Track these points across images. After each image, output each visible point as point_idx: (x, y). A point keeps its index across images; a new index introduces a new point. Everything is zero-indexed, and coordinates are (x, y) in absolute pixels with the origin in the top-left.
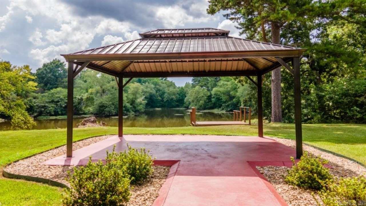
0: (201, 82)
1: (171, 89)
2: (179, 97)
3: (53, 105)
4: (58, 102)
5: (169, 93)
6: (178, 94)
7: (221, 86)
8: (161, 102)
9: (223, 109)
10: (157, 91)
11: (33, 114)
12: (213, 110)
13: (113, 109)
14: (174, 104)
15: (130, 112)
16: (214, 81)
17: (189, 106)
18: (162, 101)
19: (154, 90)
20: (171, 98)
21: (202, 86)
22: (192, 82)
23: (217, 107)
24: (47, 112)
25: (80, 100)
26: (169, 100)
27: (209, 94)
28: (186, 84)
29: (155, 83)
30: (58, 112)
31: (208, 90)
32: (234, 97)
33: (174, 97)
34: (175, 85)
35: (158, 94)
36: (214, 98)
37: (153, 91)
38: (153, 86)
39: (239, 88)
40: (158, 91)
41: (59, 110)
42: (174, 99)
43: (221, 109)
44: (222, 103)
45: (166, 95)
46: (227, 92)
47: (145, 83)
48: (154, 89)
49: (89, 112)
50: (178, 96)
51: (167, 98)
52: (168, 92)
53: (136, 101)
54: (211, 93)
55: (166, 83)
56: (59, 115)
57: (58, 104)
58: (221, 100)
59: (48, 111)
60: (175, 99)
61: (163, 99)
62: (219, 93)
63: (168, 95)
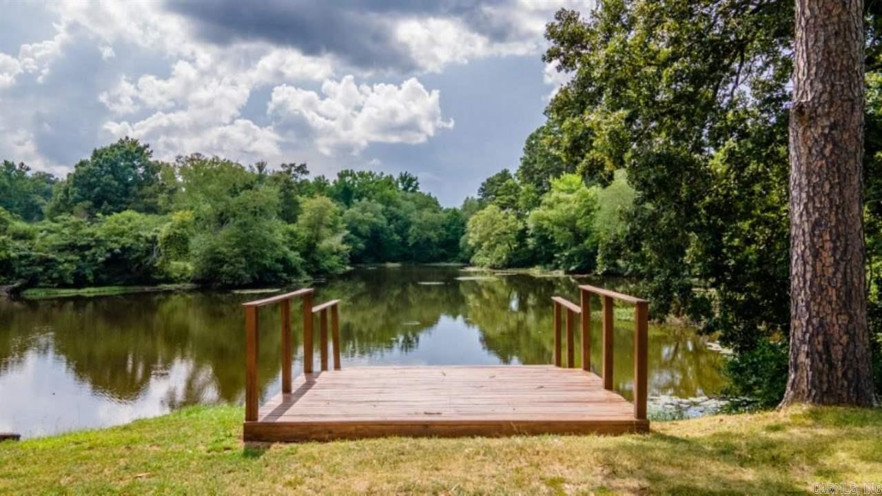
0: (499, 195)
1: (427, 214)
2: (447, 236)
3: (71, 257)
4: (88, 247)
5: (420, 224)
6: (443, 226)
7: (551, 206)
8: (401, 248)
9: (557, 267)
10: (390, 221)
11: (8, 283)
12: (531, 269)
13: (245, 269)
14: (435, 252)
15: (298, 275)
16: (534, 191)
17: (470, 258)
18: (404, 242)
19: (382, 216)
20: (425, 236)
21: (503, 207)
22: (480, 197)
23: (543, 262)
24: (50, 278)
25: (150, 242)
26: (422, 243)
27: (520, 226)
28: (466, 201)
29: (386, 199)
30: (85, 276)
31: (519, 217)
32: (587, 235)
33: (432, 234)
34: (440, 203)
35: (392, 226)
36: (533, 236)
37: (381, 219)
38: (380, 207)
39: (599, 208)
40: (394, 220)
41: (88, 271)
42: (433, 240)
43: (553, 266)
44: (554, 251)
45: (414, 230)
46: (568, 221)
47: (360, 200)
48: (384, 215)
49: (182, 275)
50: (443, 231)
51: (415, 238)
52: (418, 221)
53: (318, 245)
54: (525, 224)
55: (413, 199)
56: (90, 285)
57: (87, 253)
58: (553, 243)
59: (55, 275)
60: (437, 239)
61: (405, 239)
62: (546, 224)
63: (419, 231)
